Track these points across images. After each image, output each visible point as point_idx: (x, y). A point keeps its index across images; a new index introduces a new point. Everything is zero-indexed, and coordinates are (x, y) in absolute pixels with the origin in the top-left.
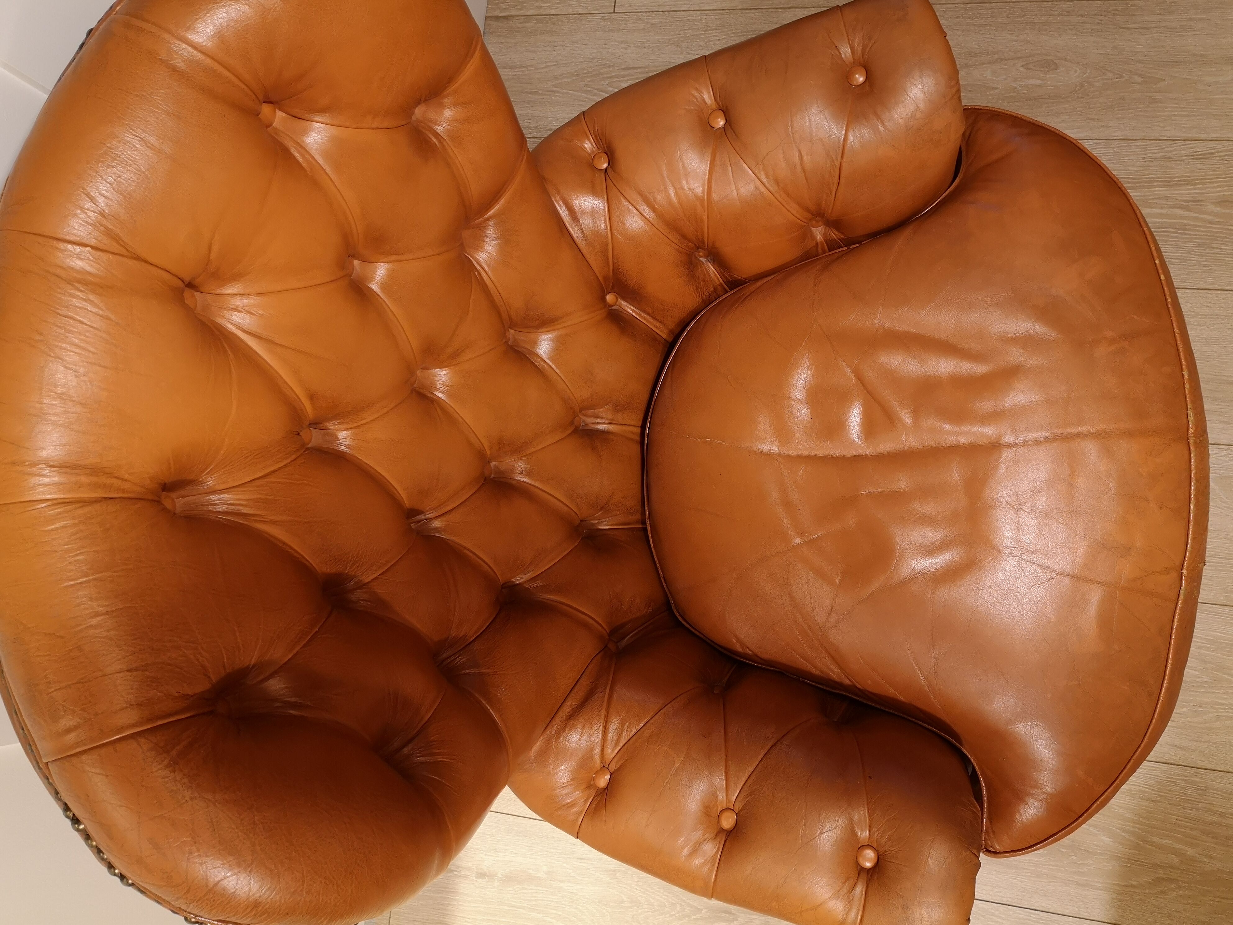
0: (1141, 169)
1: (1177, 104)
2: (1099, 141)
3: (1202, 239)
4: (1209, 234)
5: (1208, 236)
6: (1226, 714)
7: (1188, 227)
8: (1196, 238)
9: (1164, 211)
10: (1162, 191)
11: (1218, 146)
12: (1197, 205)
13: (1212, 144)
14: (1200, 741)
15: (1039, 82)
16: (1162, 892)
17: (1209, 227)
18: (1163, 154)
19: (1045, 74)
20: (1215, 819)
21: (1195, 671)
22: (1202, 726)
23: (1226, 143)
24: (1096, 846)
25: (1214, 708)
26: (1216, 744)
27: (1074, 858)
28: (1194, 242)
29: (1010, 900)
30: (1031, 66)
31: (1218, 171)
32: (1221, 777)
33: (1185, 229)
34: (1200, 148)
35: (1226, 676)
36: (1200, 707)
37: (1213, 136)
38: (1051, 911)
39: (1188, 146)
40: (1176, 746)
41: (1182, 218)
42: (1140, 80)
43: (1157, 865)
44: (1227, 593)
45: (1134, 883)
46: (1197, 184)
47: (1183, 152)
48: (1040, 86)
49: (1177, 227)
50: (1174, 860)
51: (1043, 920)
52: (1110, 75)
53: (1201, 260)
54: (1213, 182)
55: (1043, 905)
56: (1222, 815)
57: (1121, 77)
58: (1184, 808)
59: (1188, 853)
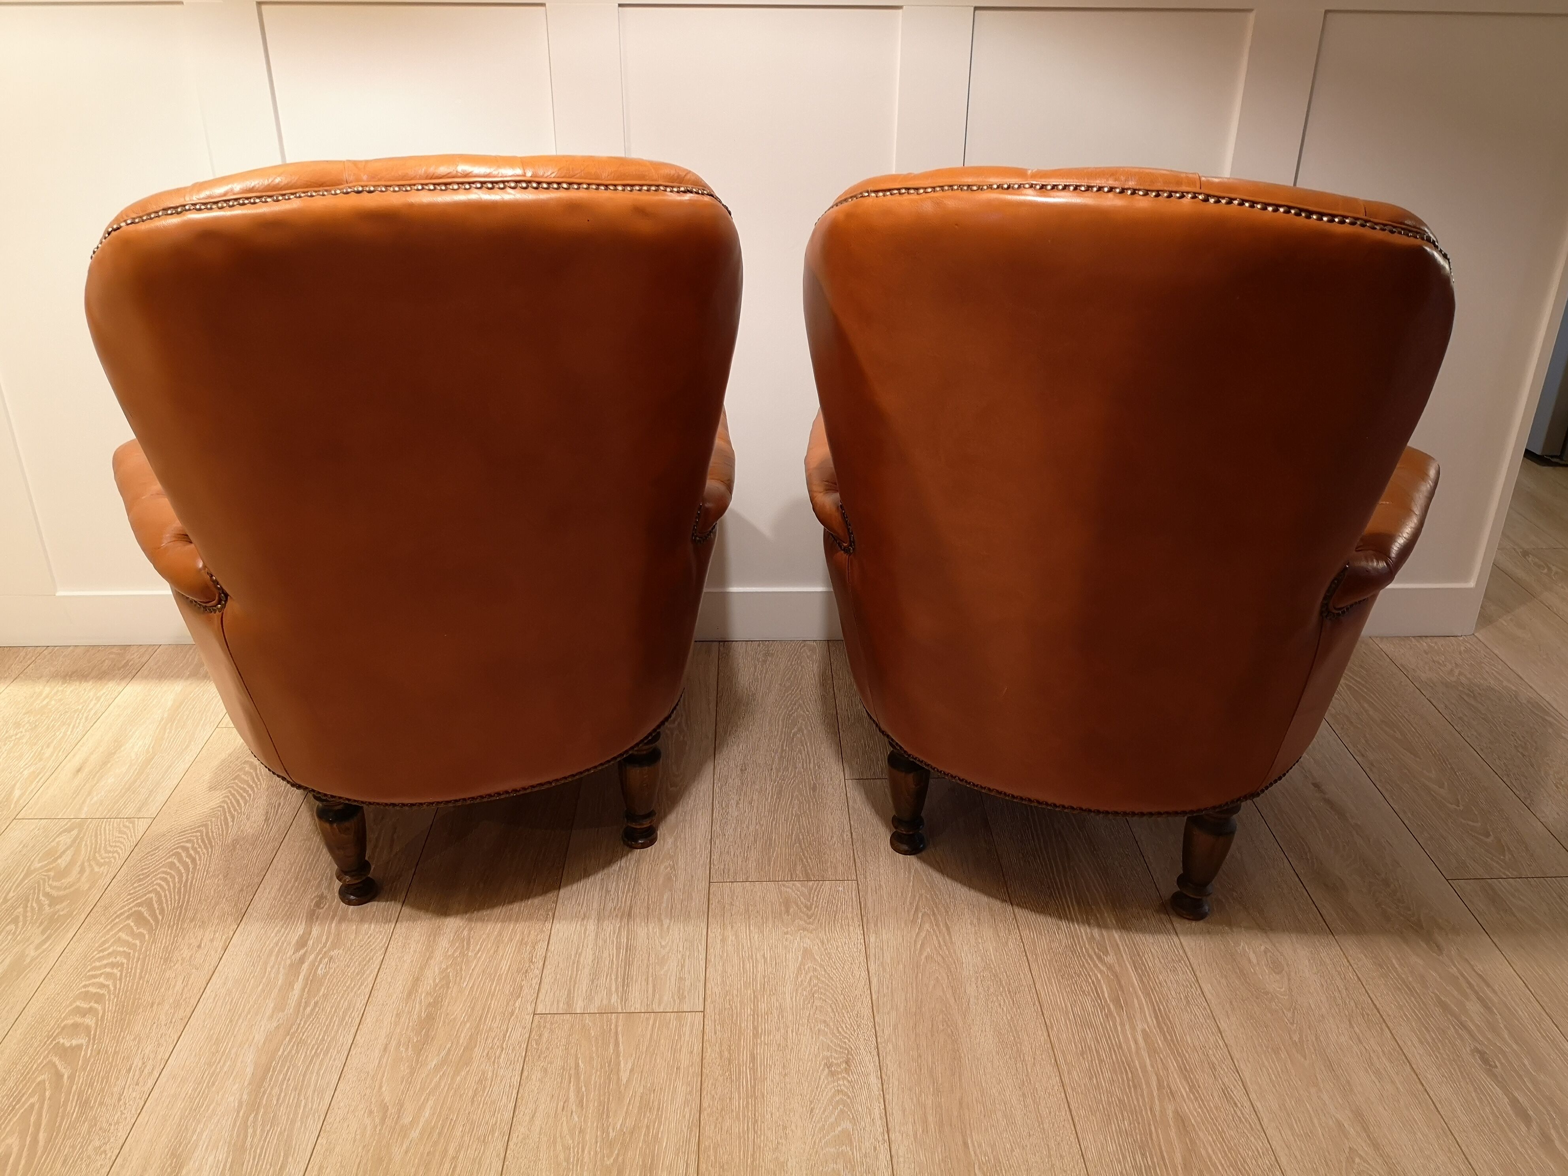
0: (1192, 1046)
1: (1282, 1071)
2: (1209, 1011)
3: (1129, 1101)
4: (1137, 1108)
5: (1135, 1108)
6: (572, 1155)
7: (1139, 1091)
8: (1128, 1097)
9: (1149, 1068)
10: (1172, 1065)
11: (1248, 1109)
12: (1168, 1096)
13: (1247, 1104)
14: (540, 1134)
15: (1254, 961)
16: (371, 1112)
17: (1146, 1109)
18: (1216, 1062)
19: (1266, 966)
20: (451, 1152)
21: (621, 1125)
22: (558, 1135)
23: (1253, 1116)
24: (427, 1056)
25: (578, 1143)
26: (538, 1147)
27: (415, 1041)
28: (1123, 1095)
29: (376, 995)
30: (1269, 954)
31: (1217, 1112)
32: (498, 1155)
33: (1135, 1087)
34: (1238, 1094)
35: (616, 1152)
36: (580, 1132)
37: (1258, 1105)
38: (361, 1026)
39: (1236, 1083)
40: (535, 1113)
41: (1148, 1084)
42: (1296, 1038)
43: (402, 1106)
44: (713, 1148)
45: (384, 1089)
46: (1194, 1094)
47: (1226, 1079)
48: (1250, 961)
49: (1136, 1081)
50: (407, 1120)
51: (352, 1021)
52: (1289, 1015)
53: (1104, 1103)
54: (1200, 1107)
55: (368, 1020)
56: (455, 1158)
57: (1292, 1024)
58: (464, 1125)
59: (413, 1132)
